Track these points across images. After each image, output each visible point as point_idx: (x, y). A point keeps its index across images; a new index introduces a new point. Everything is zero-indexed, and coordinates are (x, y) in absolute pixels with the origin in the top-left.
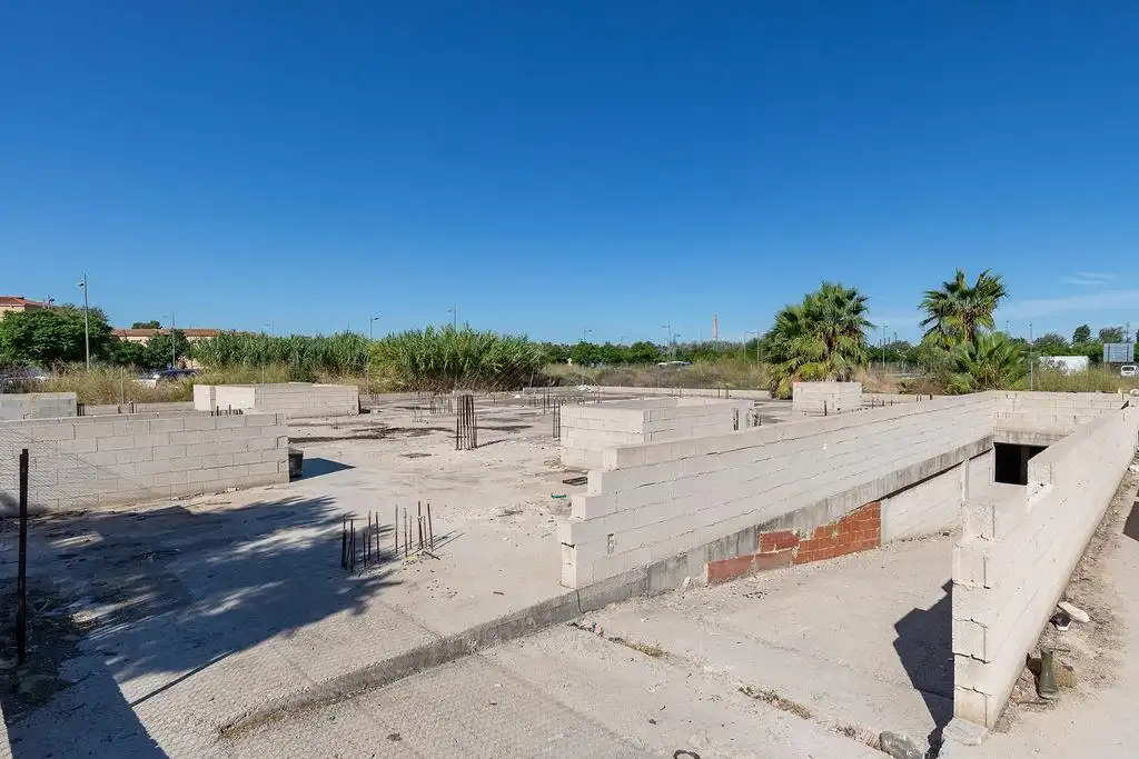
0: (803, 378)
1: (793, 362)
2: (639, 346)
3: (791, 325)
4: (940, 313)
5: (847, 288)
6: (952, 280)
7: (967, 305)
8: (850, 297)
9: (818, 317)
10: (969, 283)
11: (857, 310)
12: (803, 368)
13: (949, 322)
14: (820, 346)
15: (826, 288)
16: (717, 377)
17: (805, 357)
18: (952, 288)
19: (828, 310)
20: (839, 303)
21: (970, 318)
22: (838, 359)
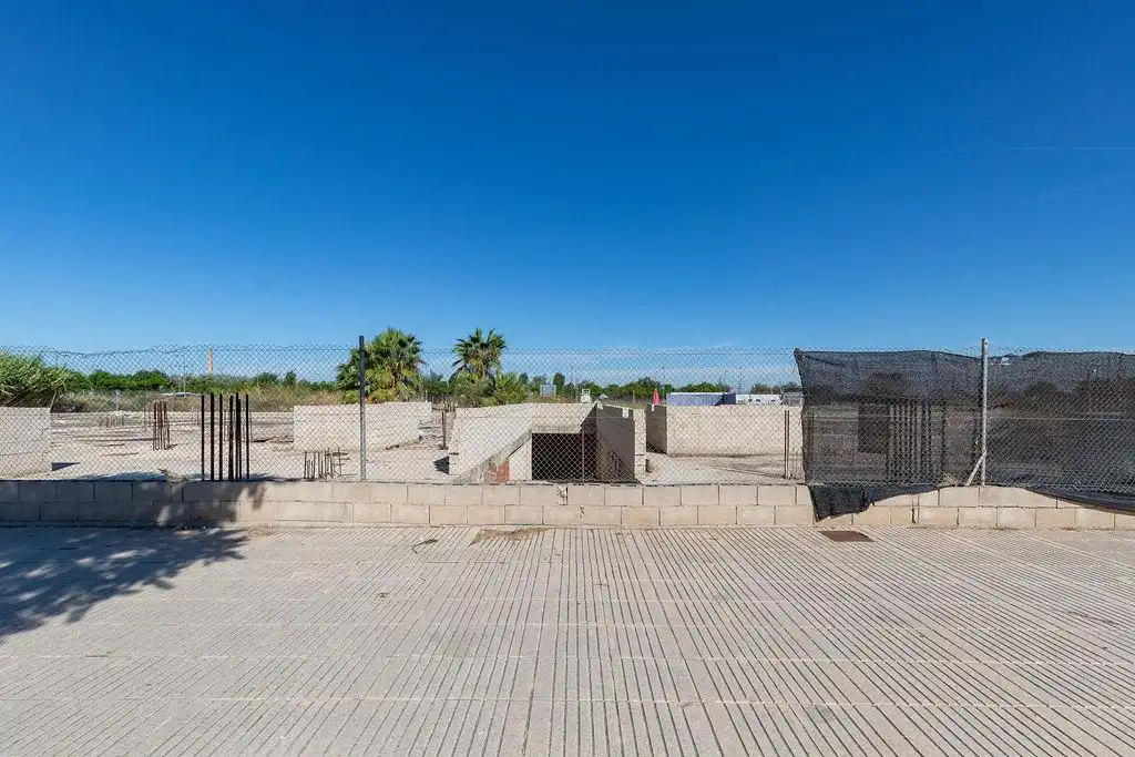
0: (375, 401)
1: (367, 388)
2: (142, 375)
3: (365, 358)
4: (466, 356)
5: (406, 334)
6: (474, 335)
7: (483, 353)
8: (410, 341)
9: (385, 354)
10: (484, 338)
11: (415, 351)
12: (376, 393)
13: (473, 362)
14: (387, 377)
15: (391, 331)
16: (279, 403)
17: (376, 384)
18: (475, 340)
19: (393, 349)
20: (402, 344)
21: (486, 362)
22: (401, 386)
